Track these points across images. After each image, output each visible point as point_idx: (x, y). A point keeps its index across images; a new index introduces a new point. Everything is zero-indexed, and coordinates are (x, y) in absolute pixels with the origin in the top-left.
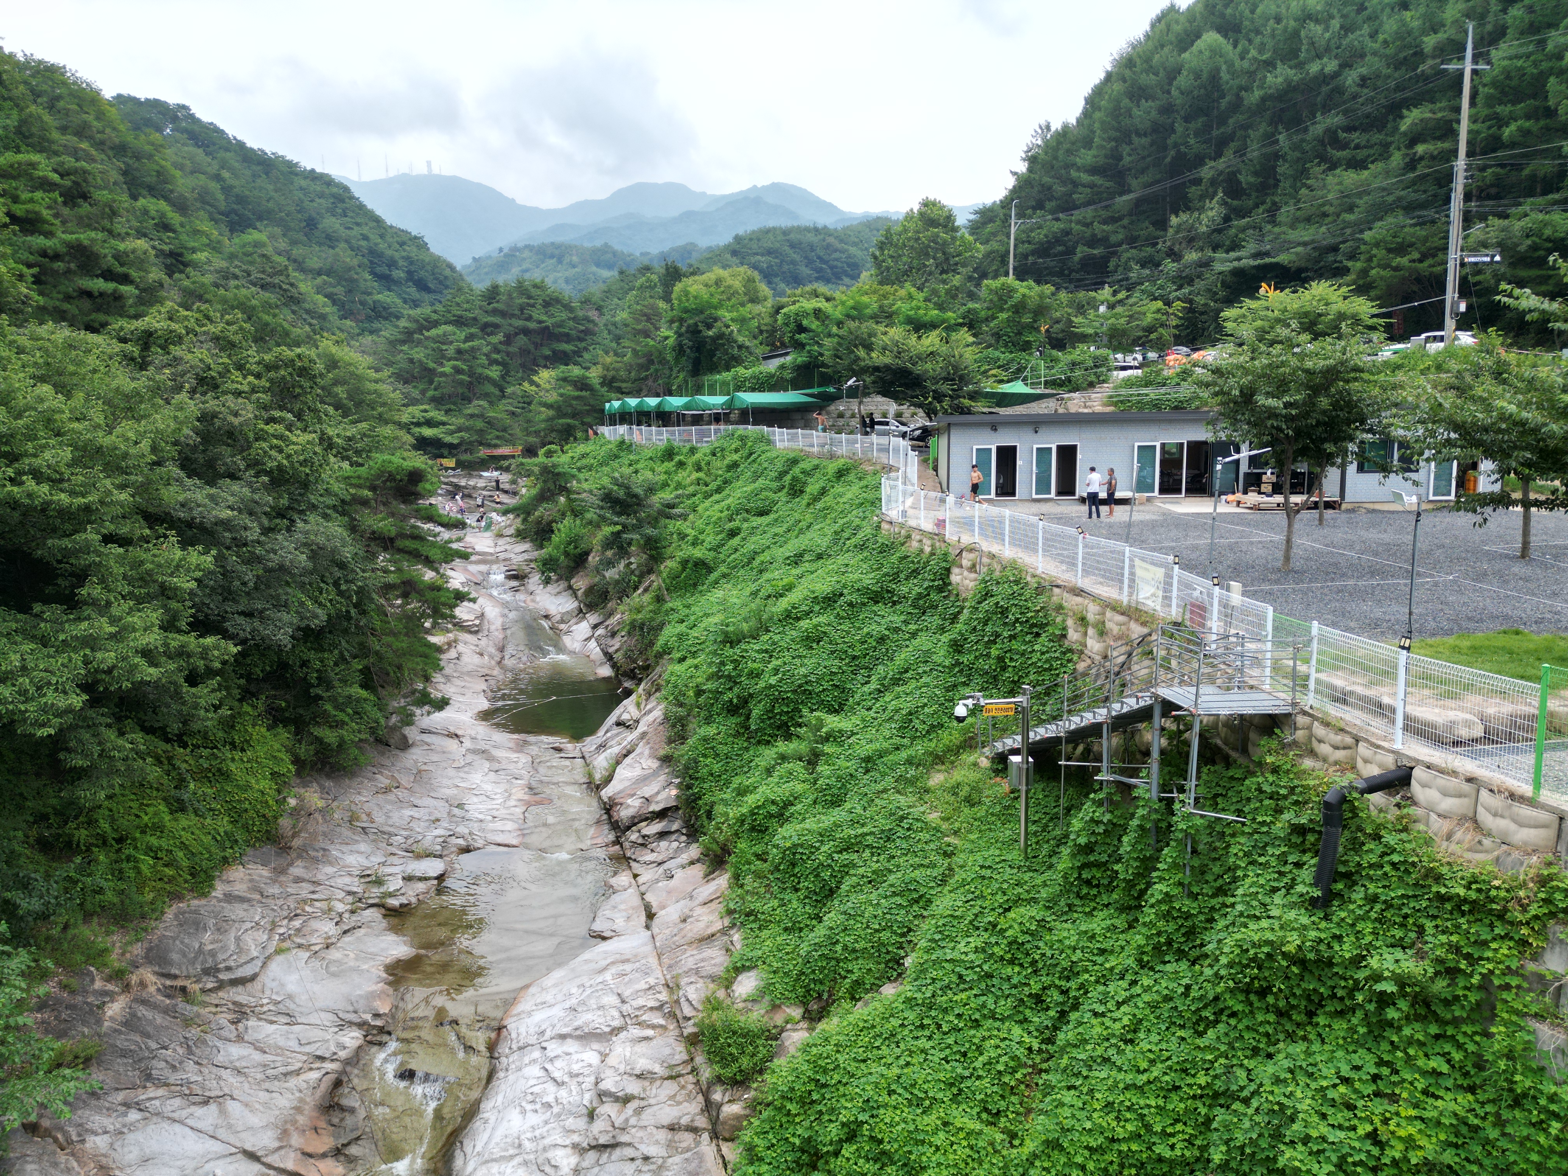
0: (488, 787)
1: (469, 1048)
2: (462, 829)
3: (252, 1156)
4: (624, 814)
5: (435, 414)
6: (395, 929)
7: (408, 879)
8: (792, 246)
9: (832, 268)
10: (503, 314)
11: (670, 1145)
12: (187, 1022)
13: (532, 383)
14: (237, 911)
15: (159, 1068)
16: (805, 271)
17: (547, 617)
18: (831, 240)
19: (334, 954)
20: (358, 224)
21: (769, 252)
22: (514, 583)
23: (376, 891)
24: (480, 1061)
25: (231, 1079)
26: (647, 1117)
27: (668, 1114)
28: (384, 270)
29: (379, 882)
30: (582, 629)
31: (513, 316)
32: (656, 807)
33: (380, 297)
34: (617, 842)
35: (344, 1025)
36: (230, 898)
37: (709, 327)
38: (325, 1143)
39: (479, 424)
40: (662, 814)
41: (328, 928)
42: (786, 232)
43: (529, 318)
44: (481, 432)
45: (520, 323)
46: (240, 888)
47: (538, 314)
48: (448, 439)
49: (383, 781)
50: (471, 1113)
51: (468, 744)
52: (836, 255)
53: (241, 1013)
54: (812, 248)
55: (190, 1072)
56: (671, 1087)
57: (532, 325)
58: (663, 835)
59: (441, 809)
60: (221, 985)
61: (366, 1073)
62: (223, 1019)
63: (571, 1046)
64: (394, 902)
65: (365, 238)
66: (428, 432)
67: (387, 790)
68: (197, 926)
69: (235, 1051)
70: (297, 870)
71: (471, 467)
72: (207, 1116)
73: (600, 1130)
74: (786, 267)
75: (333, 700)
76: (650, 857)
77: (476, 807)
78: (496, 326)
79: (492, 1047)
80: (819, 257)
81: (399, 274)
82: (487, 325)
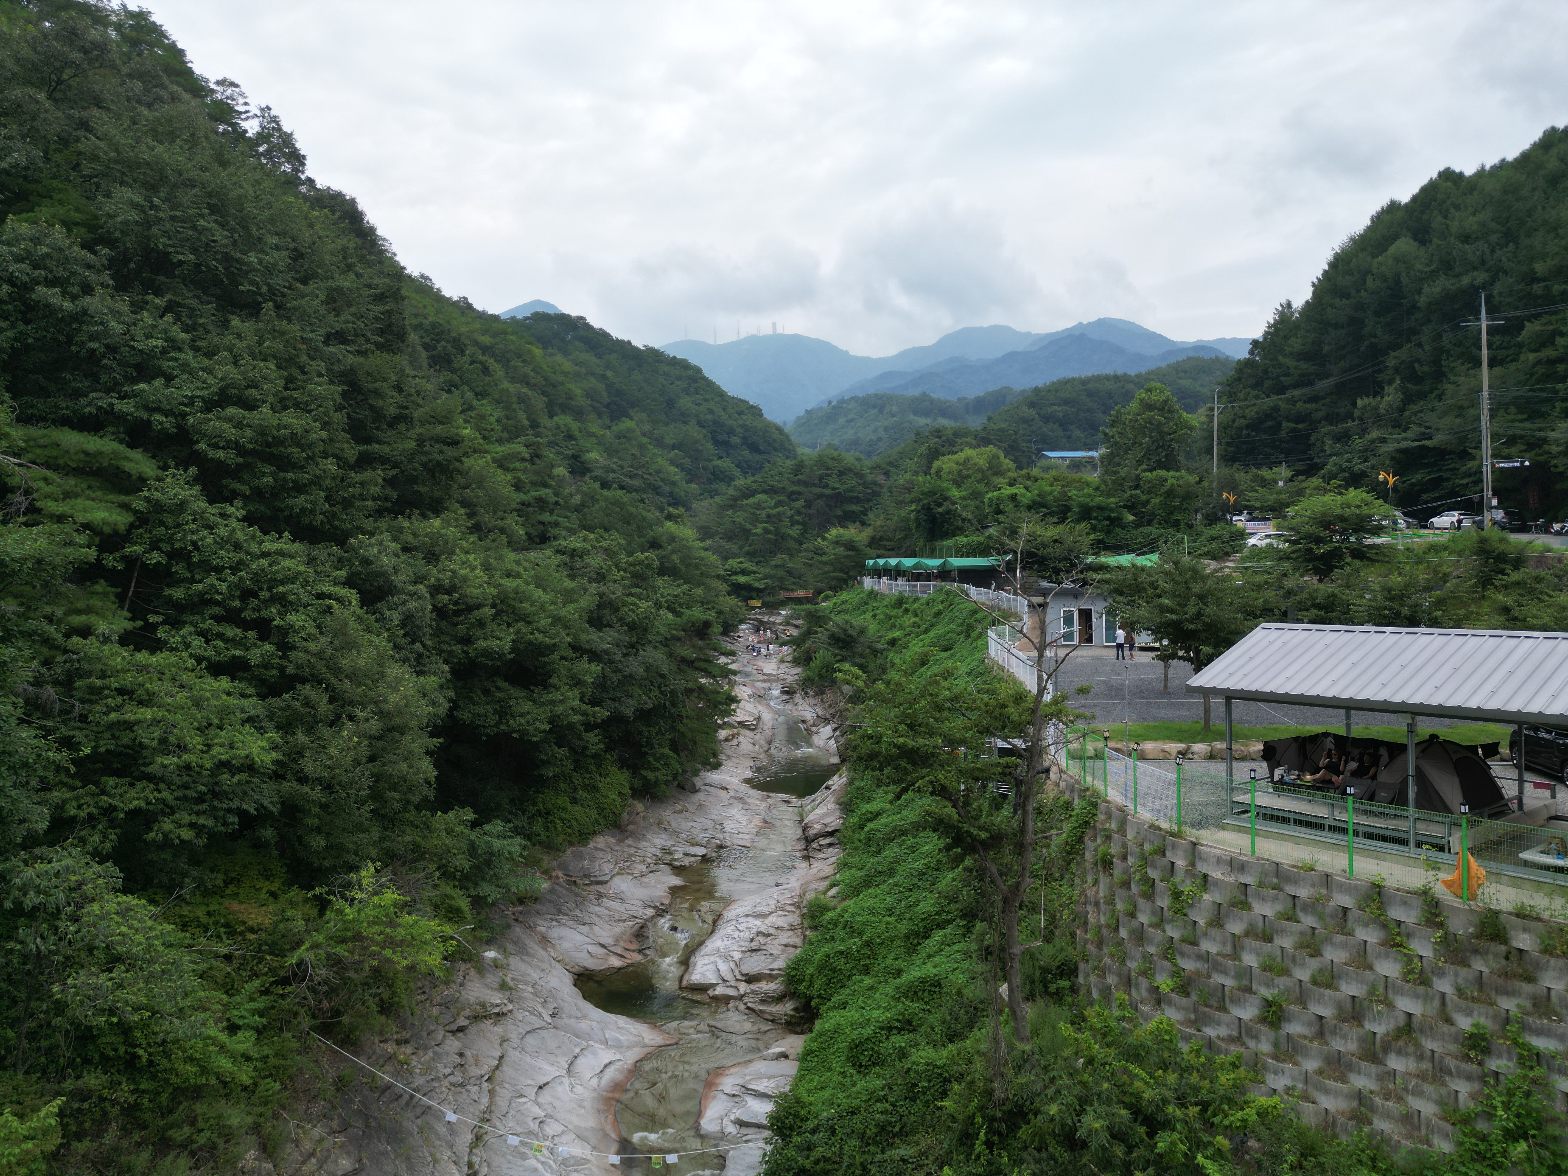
0: (739, 817)
1: (704, 921)
2: (720, 836)
3: (603, 946)
4: (812, 832)
5: (749, 565)
6: (677, 875)
7: (686, 854)
8: (1090, 394)
10: (806, 484)
11: (783, 951)
12: (577, 895)
13: (824, 539)
14: (600, 854)
15: (564, 909)
17: (804, 722)
19: (644, 879)
20: (706, 400)
21: (1066, 402)
22: (787, 697)
23: (668, 857)
24: (708, 927)
25: (595, 919)
26: (776, 942)
27: (785, 941)
28: (725, 437)
29: (670, 853)
30: (827, 731)
31: (814, 485)
32: (830, 829)
33: (719, 463)
34: (806, 849)
35: (646, 906)
36: (596, 849)
37: (940, 505)
38: (634, 946)
39: (781, 573)
40: (831, 834)
41: (643, 868)
42: (1084, 382)
43: (826, 486)
44: (781, 579)
45: (818, 490)
46: (601, 845)
47: (833, 482)
48: (757, 585)
49: (679, 807)
50: (701, 943)
51: (732, 793)
53: (600, 896)
55: (578, 913)
56: (790, 933)
57: (828, 492)
58: (831, 845)
59: (709, 824)
60: (592, 883)
61: (655, 925)
62: (592, 897)
63: (750, 919)
64: (677, 864)
65: (711, 412)
66: (742, 579)
67: (680, 812)
68: (582, 858)
69: (597, 909)
70: (629, 841)
71: (772, 607)
72: (585, 929)
73: (754, 945)
74: (1082, 415)
75: (654, 755)
76: (821, 856)
77: (730, 826)
78: (800, 493)
79: (715, 922)
81: (735, 440)
82: (792, 493)
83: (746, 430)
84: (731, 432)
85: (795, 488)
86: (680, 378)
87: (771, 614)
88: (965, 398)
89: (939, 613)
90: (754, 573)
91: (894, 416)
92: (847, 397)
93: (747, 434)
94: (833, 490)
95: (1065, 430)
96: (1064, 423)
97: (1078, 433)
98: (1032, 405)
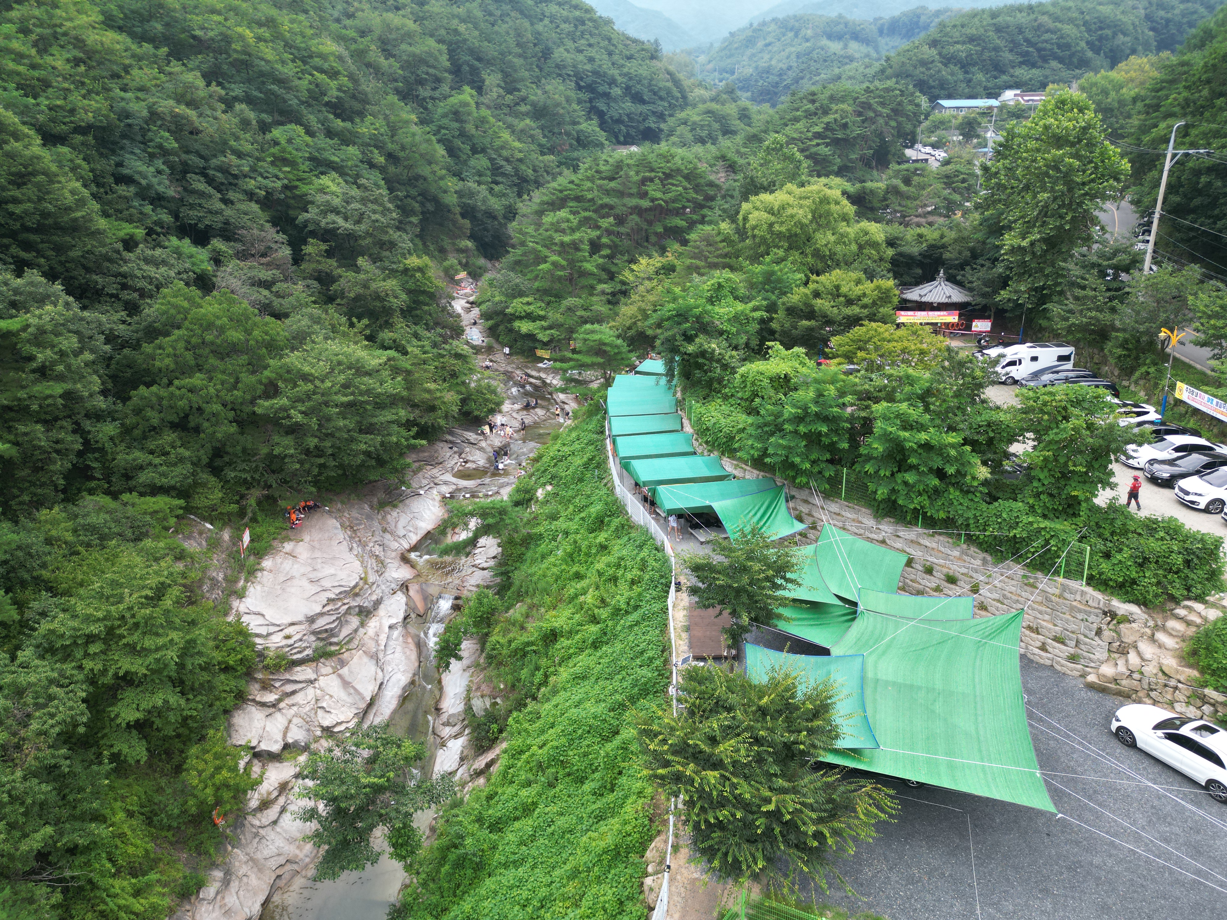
5: (536, 308)
8: (999, 29)
9: (1039, 50)
10: (620, 193)
13: (632, 271)
16: (1007, 56)
18: (1045, 19)
21: (972, 39)
31: (631, 195)
42: (994, 14)
43: (645, 195)
45: (634, 202)
47: (654, 191)
48: (543, 335)
52: (1047, 36)
54: (1020, 30)
57: (645, 203)
65: (592, 60)
74: (987, 54)
78: (611, 207)
80: (1027, 40)
81: (617, 91)
82: (603, 206)
83: (631, 79)
84: (613, 82)
85: (606, 200)
86: (566, 21)
88: (881, 18)
90: (543, 318)
91: (807, 40)
92: (768, 19)
93: (631, 83)
94: (653, 200)
95: (966, 72)
96: (965, 65)
97: (980, 76)
98: (934, 43)
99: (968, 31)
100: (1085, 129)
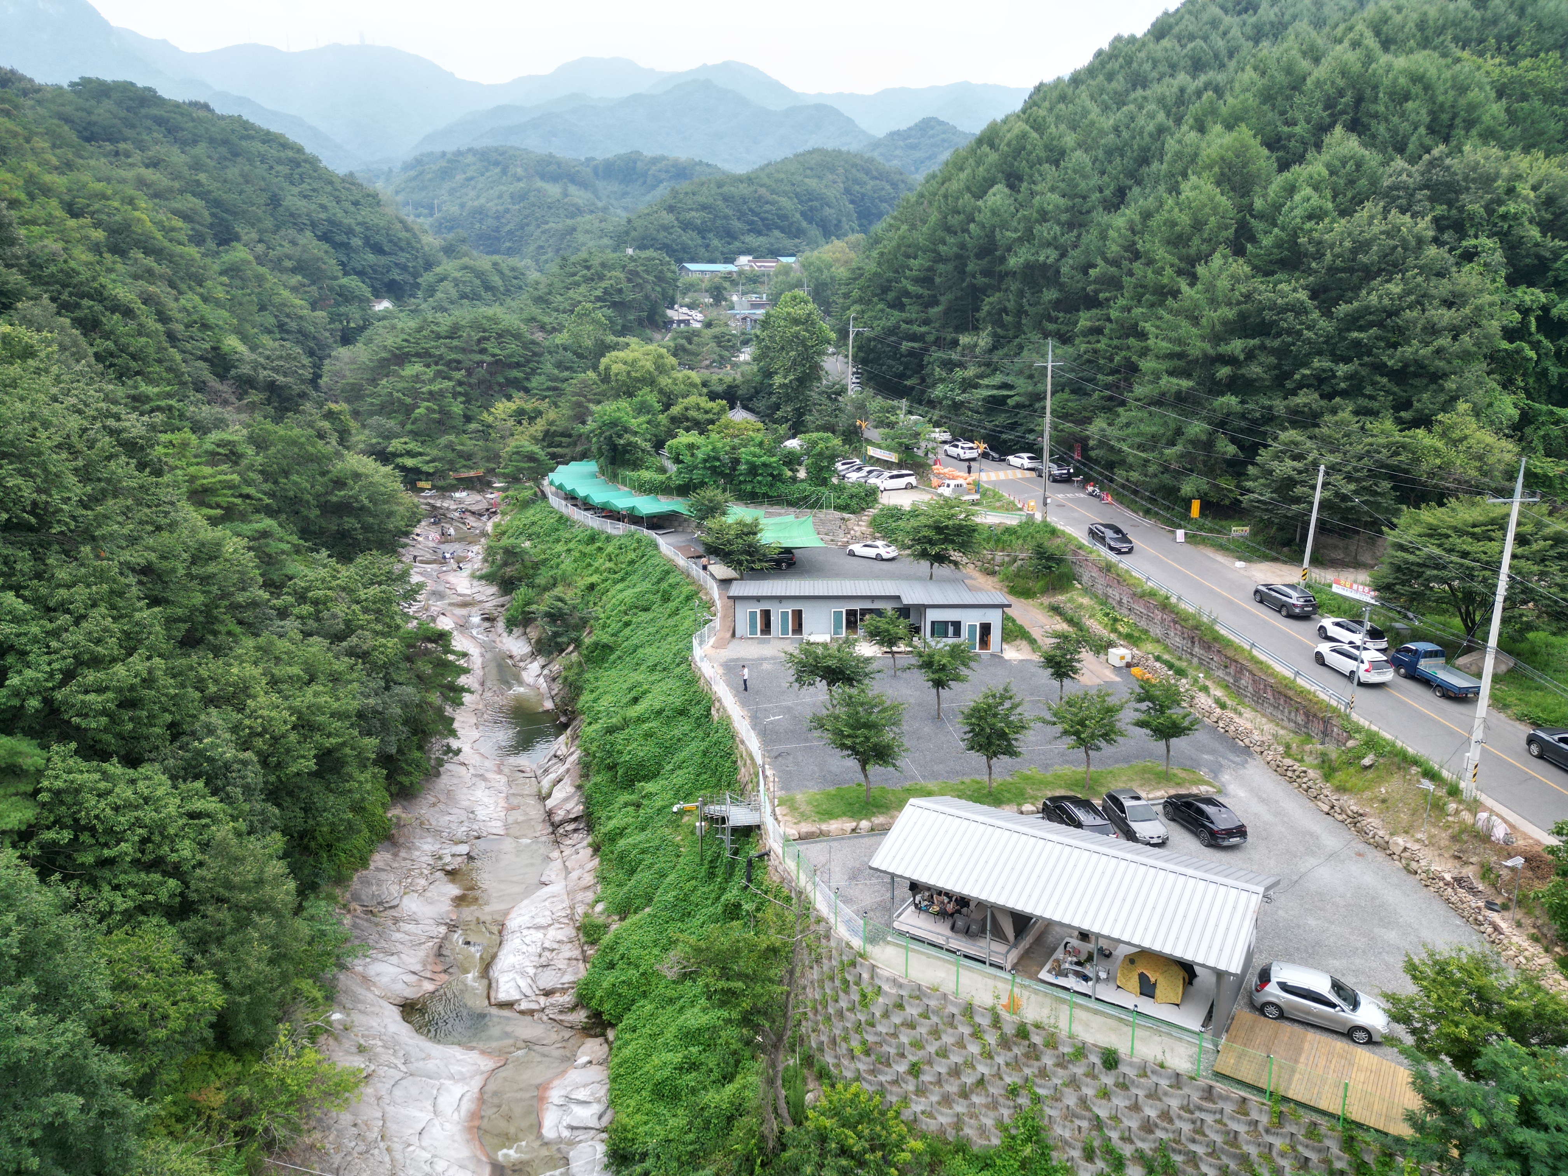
0: (486, 800)
1: (491, 933)
2: (475, 827)
3: (414, 973)
4: (557, 819)
5: (414, 447)
6: (453, 881)
7: (453, 855)
8: (726, 199)
9: (763, 219)
10: (463, 350)
11: (569, 965)
12: (377, 925)
13: (490, 413)
14: (383, 876)
15: (371, 942)
16: (736, 224)
17: (511, 657)
18: (762, 191)
19: (428, 894)
20: (315, 190)
21: (704, 207)
22: (487, 624)
23: (440, 863)
24: (496, 938)
25: (400, 947)
26: (561, 956)
27: (568, 954)
29: (440, 858)
30: (535, 667)
31: (473, 351)
33: (344, 281)
34: (553, 833)
35: (439, 924)
36: (378, 869)
38: (440, 968)
39: (450, 455)
41: (423, 882)
43: (485, 352)
45: (478, 357)
46: (381, 864)
47: (492, 347)
48: (425, 468)
49: (432, 800)
50: (494, 957)
52: (767, 207)
53: (396, 920)
54: (744, 201)
55: (383, 944)
56: (570, 945)
57: (488, 358)
59: (463, 816)
60: (386, 909)
61: (451, 942)
62: (390, 923)
63: (532, 931)
64: (449, 868)
66: (409, 462)
67: (434, 805)
68: (368, 883)
69: (398, 936)
70: (403, 854)
71: (445, 490)
72: (394, 959)
73: (543, 960)
74: (719, 222)
75: (406, 761)
76: (569, 842)
77: (482, 813)
78: (459, 362)
79: (500, 932)
80: (751, 210)
81: (356, 242)
82: (451, 361)
83: (367, 229)
84: (350, 232)
85: (453, 356)
86: (279, 161)
87: (444, 498)
88: (593, 159)
89: (632, 562)
90: (421, 454)
91: (519, 180)
92: (463, 148)
93: (369, 233)
94: (494, 355)
95: (704, 238)
96: (702, 231)
97: (716, 242)
98: (671, 209)
99: (701, 199)
100: (809, 315)
